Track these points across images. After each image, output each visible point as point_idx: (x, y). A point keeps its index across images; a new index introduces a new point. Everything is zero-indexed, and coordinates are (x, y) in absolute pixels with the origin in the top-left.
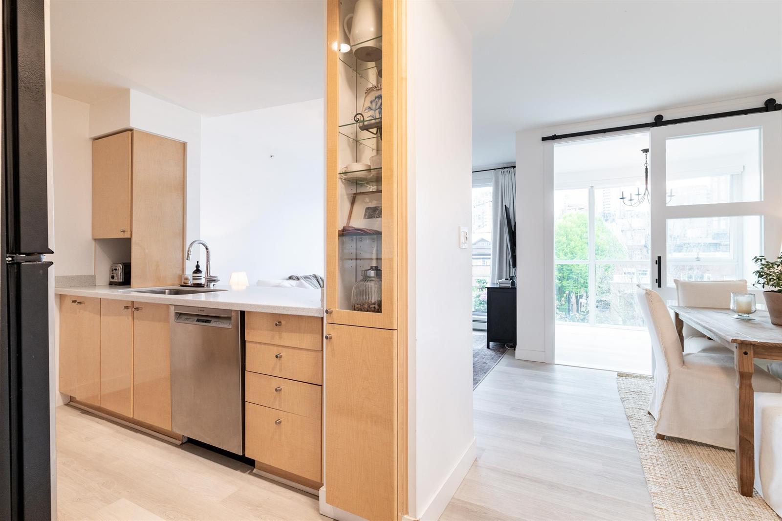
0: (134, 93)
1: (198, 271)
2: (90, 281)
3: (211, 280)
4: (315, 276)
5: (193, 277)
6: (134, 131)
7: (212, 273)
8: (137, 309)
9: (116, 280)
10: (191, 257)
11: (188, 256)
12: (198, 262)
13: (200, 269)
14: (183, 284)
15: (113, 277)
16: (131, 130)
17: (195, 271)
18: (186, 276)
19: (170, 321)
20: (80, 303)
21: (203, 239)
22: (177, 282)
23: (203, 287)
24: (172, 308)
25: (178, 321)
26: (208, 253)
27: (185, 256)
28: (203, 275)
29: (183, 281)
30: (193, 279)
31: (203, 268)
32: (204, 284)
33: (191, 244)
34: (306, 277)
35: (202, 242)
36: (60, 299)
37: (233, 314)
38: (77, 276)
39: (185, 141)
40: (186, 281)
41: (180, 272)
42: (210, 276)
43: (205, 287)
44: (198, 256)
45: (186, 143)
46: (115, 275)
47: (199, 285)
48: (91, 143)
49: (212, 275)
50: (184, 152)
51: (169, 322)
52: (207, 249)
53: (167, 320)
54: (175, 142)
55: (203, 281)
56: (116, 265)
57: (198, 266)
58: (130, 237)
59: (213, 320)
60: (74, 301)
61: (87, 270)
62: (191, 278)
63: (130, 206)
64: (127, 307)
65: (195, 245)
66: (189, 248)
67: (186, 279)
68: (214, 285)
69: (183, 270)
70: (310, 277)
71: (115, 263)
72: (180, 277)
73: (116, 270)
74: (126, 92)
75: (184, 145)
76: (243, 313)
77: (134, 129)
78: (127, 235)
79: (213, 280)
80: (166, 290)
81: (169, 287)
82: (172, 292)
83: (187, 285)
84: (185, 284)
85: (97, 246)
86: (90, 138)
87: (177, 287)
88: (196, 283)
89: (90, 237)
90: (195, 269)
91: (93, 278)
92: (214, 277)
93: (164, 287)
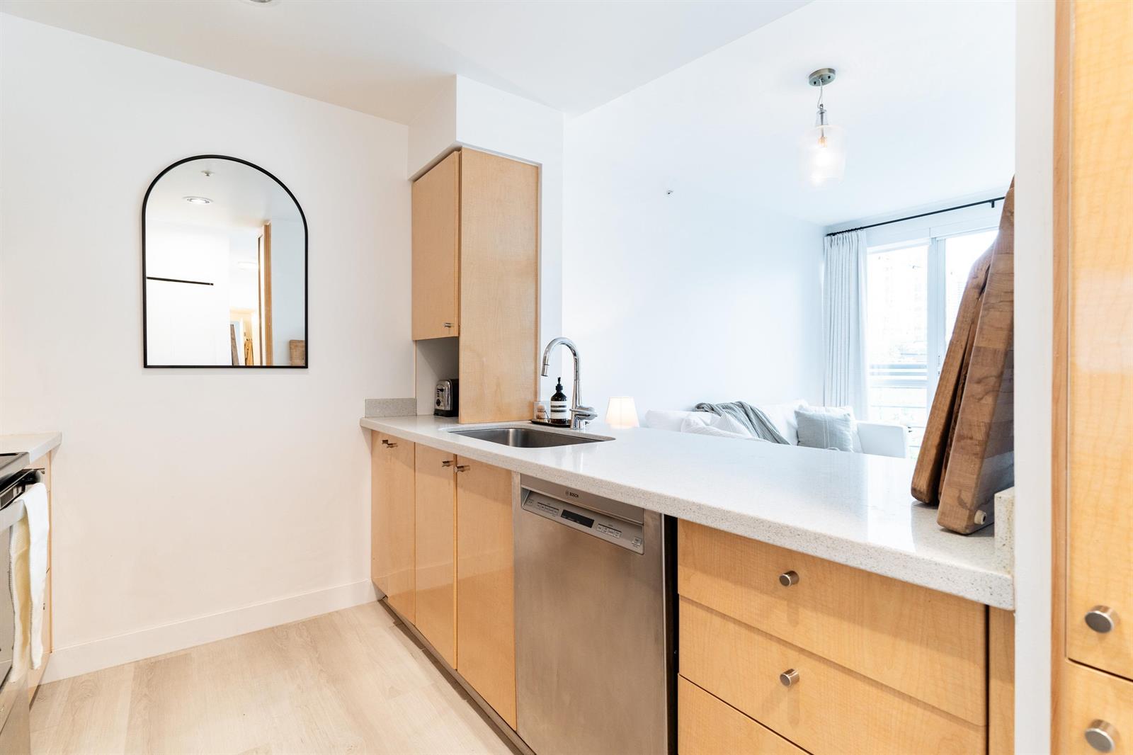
0: (462, 83)
1: (559, 396)
2: (407, 410)
3: (582, 415)
4: (742, 406)
5: (552, 406)
6: (463, 150)
7: (584, 403)
8: (461, 468)
9: (442, 408)
10: (549, 370)
11: (544, 369)
12: (559, 379)
13: (563, 392)
14: (535, 419)
15: (438, 403)
16: (459, 149)
17: (554, 396)
18: (540, 404)
19: (514, 504)
20: (391, 445)
21: (569, 334)
22: (527, 414)
23: (569, 426)
24: (517, 480)
25: (526, 507)
26: (576, 361)
27: (541, 368)
28: (568, 403)
29: (536, 413)
30: (552, 411)
31: (567, 391)
32: (570, 421)
33: (550, 345)
34: (726, 407)
35: (567, 342)
36: (372, 435)
37: (647, 518)
38: (393, 399)
39: (539, 161)
40: (540, 414)
41: (530, 397)
42: (581, 407)
43: (572, 427)
44: (560, 367)
45: (541, 165)
46: (441, 399)
47: (561, 423)
48: (411, 186)
49: (584, 404)
50: (537, 183)
51: (511, 506)
52: (575, 354)
53: (507, 501)
54: (523, 165)
55: (567, 416)
56: (443, 383)
57: (559, 388)
58: (457, 335)
59: (597, 521)
60: (386, 442)
61: (405, 391)
62: (548, 408)
63: (457, 281)
64: (448, 462)
65: (556, 346)
66: (546, 353)
67: (541, 410)
68: (586, 423)
69: (536, 393)
70: (732, 406)
71: (442, 380)
72: (532, 405)
73: (442, 390)
74: (454, 77)
75: (537, 169)
76: (671, 522)
77: (463, 146)
78: (453, 333)
79: (586, 415)
80: (511, 430)
81: (514, 423)
82: (519, 434)
83: (542, 421)
84: (538, 420)
85: (418, 351)
86: (409, 180)
87: (526, 424)
88: (557, 420)
89: (409, 338)
90: (555, 392)
91: (413, 402)
92: (587, 409)
93: (508, 423)
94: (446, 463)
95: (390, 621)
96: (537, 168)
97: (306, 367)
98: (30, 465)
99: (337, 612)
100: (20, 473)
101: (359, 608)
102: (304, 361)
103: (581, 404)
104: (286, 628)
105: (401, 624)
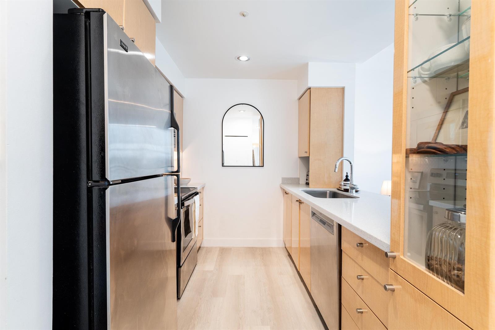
1: (347, 179)
2: (295, 182)
5: (344, 184)
6: (312, 88)
8: (301, 203)
12: (347, 173)
15: (307, 180)
16: (310, 88)
17: (345, 180)
20: (287, 194)
24: (311, 208)
25: (312, 217)
26: (351, 166)
28: (349, 183)
30: (344, 185)
31: (349, 177)
32: (349, 190)
33: (338, 160)
35: (348, 159)
37: (334, 223)
38: (291, 178)
39: (343, 86)
40: (340, 186)
43: (349, 192)
44: (346, 169)
48: (298, 102)
52: (351, 163)
53: (309, 215)
54: (336, 88)
55: (348, 187)
57: (347, 176)
58: (309, 156)
59: (327, 223)
60: (286, 192)
61: (296, 175)
63: (309, 136)
65: (341, 160)
66: (336, 163)
69: (342, 178)
72: (338, 183)
73: (308, 175)
74: (308, 63)
76: (339, 225)
78: (307, 155)
79: (354, 188)
80: (328, 192)
81: (329, 189)
82: (331, 193)
83: (341, 189)
84: (339, 189)
85: (300, 161)
86: (298, 99)
87: (335, 190)
88: (346, 189)
89: (297, 156)
90: (345, 178)
91: (299, 179)
92: (355, 185)
93: (328, 189)
94: (297, 201)
95: (287, 254)
96: (343, 88)
97: (263, 166)
98: (198, 191)
99: (272, 247)
100: (195, 192)
101: (279, 248)
102: (262, 165)
103: (353, 183)
104: (256, 248)
105: (290, 256)
